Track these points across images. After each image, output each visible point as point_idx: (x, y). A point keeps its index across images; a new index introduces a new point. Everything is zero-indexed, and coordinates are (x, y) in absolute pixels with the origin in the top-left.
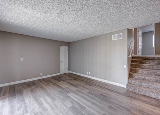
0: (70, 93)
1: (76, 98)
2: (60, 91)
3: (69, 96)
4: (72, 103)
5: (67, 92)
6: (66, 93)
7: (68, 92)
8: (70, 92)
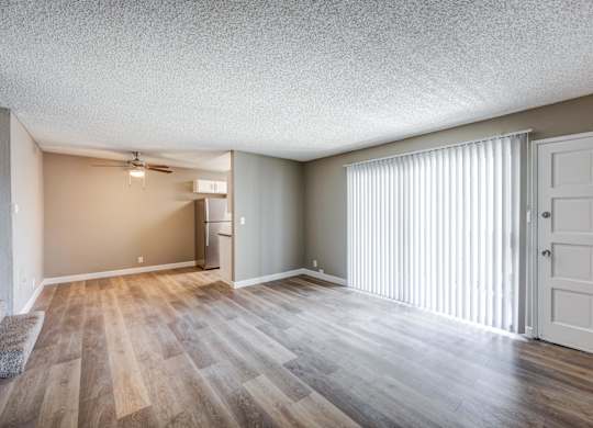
0: (287, 361)
1: (271, 346)
2: (329, 371)
3: (292, 350)
4: (285, 335)
5: (300, 367)
6: (303, 365)
7: (292, 368)
8: (285, 365)
